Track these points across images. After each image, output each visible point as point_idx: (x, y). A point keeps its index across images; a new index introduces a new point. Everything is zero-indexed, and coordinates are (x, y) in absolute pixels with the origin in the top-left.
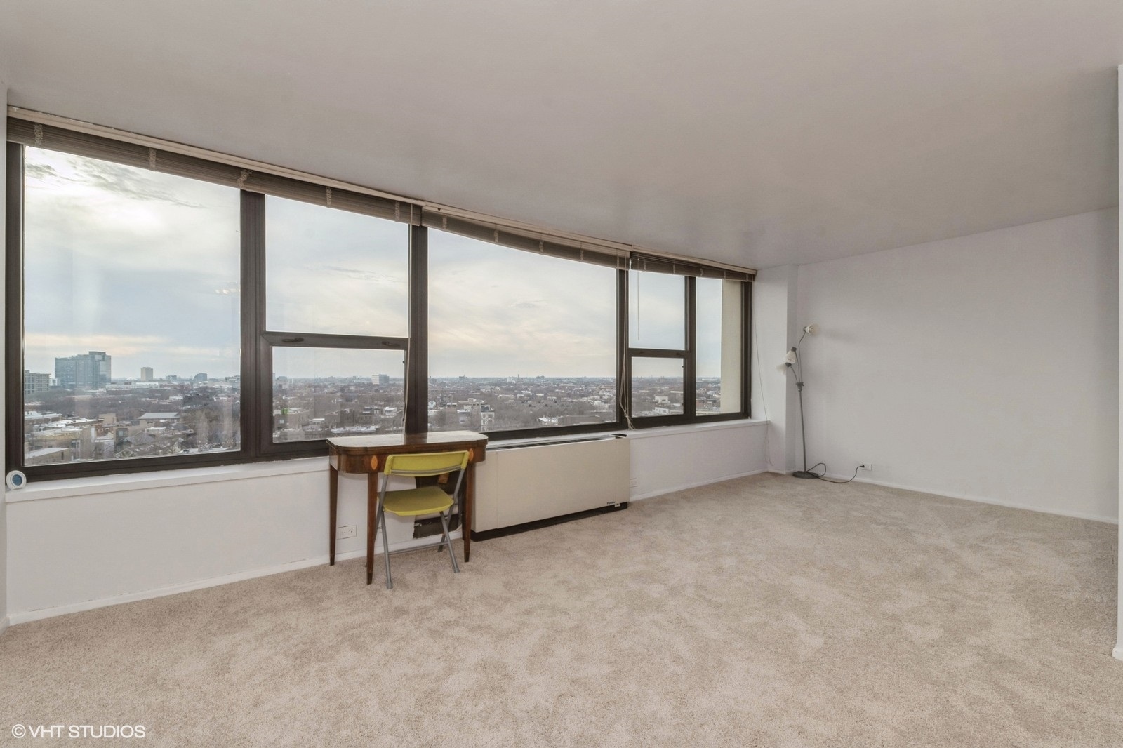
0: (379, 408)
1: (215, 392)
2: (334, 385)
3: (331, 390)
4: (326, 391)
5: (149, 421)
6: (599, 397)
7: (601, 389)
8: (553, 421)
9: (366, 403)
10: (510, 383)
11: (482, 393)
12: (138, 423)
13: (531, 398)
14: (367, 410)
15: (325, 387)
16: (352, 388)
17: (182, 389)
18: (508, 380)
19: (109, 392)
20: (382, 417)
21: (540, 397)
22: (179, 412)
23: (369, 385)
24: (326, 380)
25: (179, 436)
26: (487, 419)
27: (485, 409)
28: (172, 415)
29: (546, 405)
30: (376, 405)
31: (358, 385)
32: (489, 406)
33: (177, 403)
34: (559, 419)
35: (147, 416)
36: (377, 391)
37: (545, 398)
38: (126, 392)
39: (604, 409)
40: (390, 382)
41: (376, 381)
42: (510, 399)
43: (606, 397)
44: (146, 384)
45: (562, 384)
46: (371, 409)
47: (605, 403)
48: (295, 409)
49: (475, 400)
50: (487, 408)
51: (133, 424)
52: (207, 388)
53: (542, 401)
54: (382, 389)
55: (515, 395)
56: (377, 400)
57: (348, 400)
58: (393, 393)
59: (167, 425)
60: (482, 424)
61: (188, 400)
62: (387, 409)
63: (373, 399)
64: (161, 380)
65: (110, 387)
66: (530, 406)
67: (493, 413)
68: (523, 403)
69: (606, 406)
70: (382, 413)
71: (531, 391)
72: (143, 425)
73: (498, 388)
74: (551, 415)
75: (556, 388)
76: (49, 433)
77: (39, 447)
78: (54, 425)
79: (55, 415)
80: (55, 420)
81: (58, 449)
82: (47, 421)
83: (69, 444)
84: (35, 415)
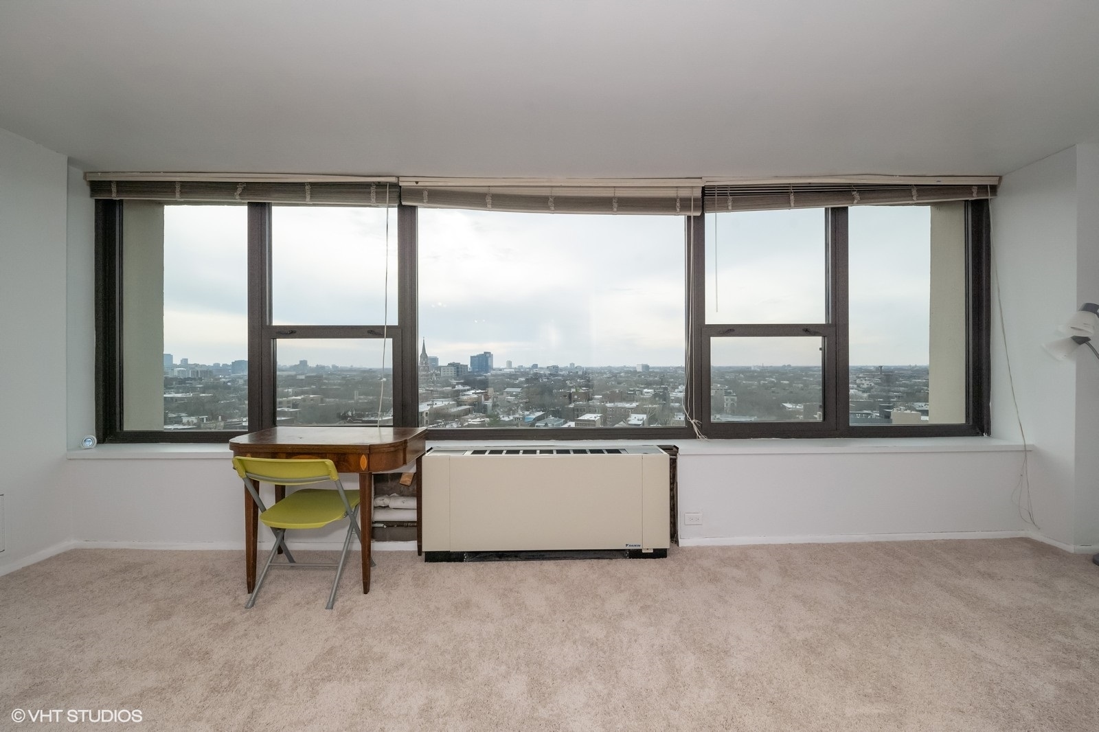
0: (640, 389)
1: (541, 376)
2: (610, 372)
3: (608, 375)
4: (605, 376)
5: (508, 393)
6: (855, 386)
7: (859, 378)
8: (798, 407)
9: (631, 386)
10: (755, 371)
11: (726, 380)
12: (502, 394)
13: (775, 385)
14: (632, 391)
15: (605, 373)
16: (622, 374)
17: (524, 374)
18: (752, 369)
19: (492, 375)
20: (642, 396)
21: (785, 384)
22: (523, 388)
23: (634, 372)
24: (606, 368)
25: (521, 403)
26: (730, 402)
27: (728, 394)
28: (519, 390)
29: (791, 392)
30: (638, 387)
31: (627, 372)
32: (731, 391)
33: (521, 382)
34: (804, 406)
35: (508, 390)
36: (639, 376)
37: (790, 385)
38: (499, 375)
39: (862, 398)
40: (650, 370)
41: (639, 369)
42: (753, 385)
43: (865, 386)
44: (508, 371)
45: (811, 373)
46: (633, 391)
47: (864, 392)
48: (584, 388)
49: (719, 385)
50: (730, 393)
51: (500, 395)
52: (537, 373)
53: (787, 388)
54: (644, 375)
55: (759, 382)
56: (639, 384)
57: (619, 383)
58: (651, 379)
59: (516, 396)
60: (725, 406)
61: (527, 381)
62: (646, 390)
63: (637, 383)
64: (515, 368)
65: (493, 372)
66: (773, 392)
67: (736, 398)
68: (766, 389)
69: (865, 395)
70: (642, 394)
71: (776, 379)
72: (505, 394)
73: (742, 376)
74: (796, 402)
75: (804, 376)
76: (465, 397)
77: (461, 405)
78: (468, 393)
79: (468, 388)
80: (468, 390)
81: (468, 407)
82: (465, 391)
83: (473, 404)
84: (460, 387)
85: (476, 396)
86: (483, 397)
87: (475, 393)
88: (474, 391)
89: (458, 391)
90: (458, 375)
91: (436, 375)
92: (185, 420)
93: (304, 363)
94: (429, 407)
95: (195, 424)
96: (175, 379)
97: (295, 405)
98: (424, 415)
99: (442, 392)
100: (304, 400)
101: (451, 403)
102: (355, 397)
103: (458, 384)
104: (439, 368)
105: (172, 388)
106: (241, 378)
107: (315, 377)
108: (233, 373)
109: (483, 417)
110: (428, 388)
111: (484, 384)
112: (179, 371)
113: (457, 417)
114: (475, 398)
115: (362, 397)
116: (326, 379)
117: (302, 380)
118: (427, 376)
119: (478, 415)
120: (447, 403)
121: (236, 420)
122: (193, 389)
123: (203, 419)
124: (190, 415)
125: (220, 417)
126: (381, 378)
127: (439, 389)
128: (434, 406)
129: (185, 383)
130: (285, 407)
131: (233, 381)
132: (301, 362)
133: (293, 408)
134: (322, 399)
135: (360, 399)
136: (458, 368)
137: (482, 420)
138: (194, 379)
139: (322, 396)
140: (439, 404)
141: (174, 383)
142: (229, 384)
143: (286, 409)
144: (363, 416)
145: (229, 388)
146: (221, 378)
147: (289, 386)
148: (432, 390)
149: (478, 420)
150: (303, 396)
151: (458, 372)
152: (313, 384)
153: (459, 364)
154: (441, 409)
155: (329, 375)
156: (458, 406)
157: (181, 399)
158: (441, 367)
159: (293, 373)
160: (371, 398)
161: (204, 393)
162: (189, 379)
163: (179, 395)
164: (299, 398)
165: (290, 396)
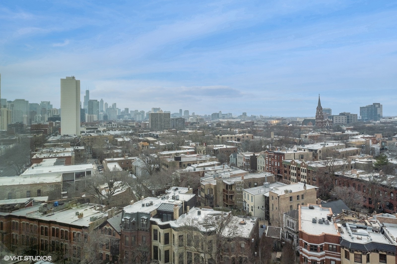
12: (392, 139)
19: (381, 123)
38: (389, 123)
51: (389, 140)
65: (382, 120)
72: (394, 140)
76: (354, 141)
77: (349, 147)
78: (356, 137)
79: (357, 133)
80: (357, 135)
81: (356, 148)
82: (354, 135)
83: (361, 147)
84: (349, 132)
85: (364, 140)
86: (371, 141)
87: (364, 138)
88: (362, 136)
89: (347, 135)
90: (348, 122)
91: (329, 122)
92: (191, 144)
93: (245, 114)
94: (322, 147)
95: (194, 147)
96: (189, 123)
97: (239, 140)
98: (318, 152)
99: (334, 136)
100: (243, 137)
101: (340, 144)
102: (272, 136)
103: (347, 129)
104: (332, 117)
105: (188, 127)
106: (215, 123)
107: (250, 122)
108: (212, 120)
109: (370, 158)
110: (322, 132)
111: (372, 130)
112: (191, 119)
113: (345, 155)
114: (363, 142)
115: (276, 136)
116: (256, 124)
117: (243, 124)
118: (322, 123)
119: (365, 156)
120: (337, 144)
121: (210, 146)
122: (195, 128)
123: (197, 144)
124: (193, 142)
125: (204, 144)
126: (289, 124)
127: (332, 133)
128: (326, 146)
129: (193, 125)
130: (234, 140)
131: (212, 124)
132: (243, 113)
133: (238, 141)
134: (252, 136)
135: (274, 137)
136: (348, 117)
137: (370, 160)
138: (196, 123)
139: (253, 135)
140: (331, 144)
141: (189, 125)
142: (210, 126)
143: (234, 142)
144: (275, 149)
145: (209, 128)
146: (207, 123)
147: (236, 128)
148: (325, 134)
149: (365, 160)
150: (242, 134)
151: (348, 120)
152: (249, 127)
153: (349, 113)
154: (332, 148)
155: (257, 121)
156: (346, 147)
157: (191, 133)
158: (333, 116)
159: (239, 120)
160: (281, 137)
161: (199, 130)
162: (194, 123)
163: (190, 131)
164: (241, 135)
165: (237, 134)
